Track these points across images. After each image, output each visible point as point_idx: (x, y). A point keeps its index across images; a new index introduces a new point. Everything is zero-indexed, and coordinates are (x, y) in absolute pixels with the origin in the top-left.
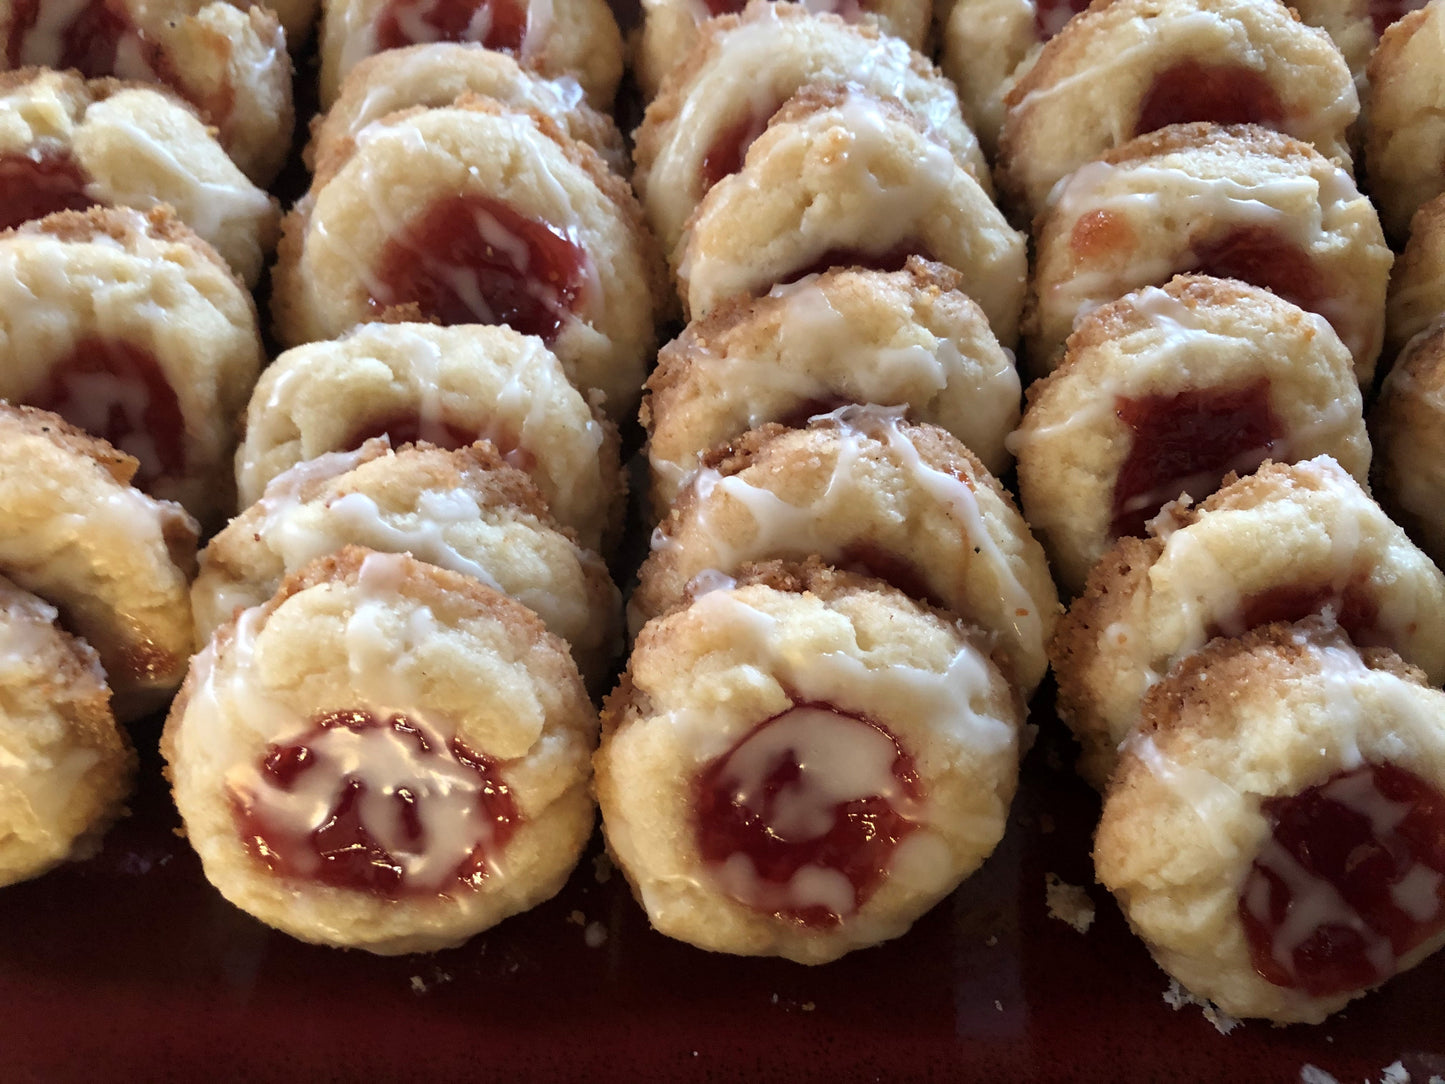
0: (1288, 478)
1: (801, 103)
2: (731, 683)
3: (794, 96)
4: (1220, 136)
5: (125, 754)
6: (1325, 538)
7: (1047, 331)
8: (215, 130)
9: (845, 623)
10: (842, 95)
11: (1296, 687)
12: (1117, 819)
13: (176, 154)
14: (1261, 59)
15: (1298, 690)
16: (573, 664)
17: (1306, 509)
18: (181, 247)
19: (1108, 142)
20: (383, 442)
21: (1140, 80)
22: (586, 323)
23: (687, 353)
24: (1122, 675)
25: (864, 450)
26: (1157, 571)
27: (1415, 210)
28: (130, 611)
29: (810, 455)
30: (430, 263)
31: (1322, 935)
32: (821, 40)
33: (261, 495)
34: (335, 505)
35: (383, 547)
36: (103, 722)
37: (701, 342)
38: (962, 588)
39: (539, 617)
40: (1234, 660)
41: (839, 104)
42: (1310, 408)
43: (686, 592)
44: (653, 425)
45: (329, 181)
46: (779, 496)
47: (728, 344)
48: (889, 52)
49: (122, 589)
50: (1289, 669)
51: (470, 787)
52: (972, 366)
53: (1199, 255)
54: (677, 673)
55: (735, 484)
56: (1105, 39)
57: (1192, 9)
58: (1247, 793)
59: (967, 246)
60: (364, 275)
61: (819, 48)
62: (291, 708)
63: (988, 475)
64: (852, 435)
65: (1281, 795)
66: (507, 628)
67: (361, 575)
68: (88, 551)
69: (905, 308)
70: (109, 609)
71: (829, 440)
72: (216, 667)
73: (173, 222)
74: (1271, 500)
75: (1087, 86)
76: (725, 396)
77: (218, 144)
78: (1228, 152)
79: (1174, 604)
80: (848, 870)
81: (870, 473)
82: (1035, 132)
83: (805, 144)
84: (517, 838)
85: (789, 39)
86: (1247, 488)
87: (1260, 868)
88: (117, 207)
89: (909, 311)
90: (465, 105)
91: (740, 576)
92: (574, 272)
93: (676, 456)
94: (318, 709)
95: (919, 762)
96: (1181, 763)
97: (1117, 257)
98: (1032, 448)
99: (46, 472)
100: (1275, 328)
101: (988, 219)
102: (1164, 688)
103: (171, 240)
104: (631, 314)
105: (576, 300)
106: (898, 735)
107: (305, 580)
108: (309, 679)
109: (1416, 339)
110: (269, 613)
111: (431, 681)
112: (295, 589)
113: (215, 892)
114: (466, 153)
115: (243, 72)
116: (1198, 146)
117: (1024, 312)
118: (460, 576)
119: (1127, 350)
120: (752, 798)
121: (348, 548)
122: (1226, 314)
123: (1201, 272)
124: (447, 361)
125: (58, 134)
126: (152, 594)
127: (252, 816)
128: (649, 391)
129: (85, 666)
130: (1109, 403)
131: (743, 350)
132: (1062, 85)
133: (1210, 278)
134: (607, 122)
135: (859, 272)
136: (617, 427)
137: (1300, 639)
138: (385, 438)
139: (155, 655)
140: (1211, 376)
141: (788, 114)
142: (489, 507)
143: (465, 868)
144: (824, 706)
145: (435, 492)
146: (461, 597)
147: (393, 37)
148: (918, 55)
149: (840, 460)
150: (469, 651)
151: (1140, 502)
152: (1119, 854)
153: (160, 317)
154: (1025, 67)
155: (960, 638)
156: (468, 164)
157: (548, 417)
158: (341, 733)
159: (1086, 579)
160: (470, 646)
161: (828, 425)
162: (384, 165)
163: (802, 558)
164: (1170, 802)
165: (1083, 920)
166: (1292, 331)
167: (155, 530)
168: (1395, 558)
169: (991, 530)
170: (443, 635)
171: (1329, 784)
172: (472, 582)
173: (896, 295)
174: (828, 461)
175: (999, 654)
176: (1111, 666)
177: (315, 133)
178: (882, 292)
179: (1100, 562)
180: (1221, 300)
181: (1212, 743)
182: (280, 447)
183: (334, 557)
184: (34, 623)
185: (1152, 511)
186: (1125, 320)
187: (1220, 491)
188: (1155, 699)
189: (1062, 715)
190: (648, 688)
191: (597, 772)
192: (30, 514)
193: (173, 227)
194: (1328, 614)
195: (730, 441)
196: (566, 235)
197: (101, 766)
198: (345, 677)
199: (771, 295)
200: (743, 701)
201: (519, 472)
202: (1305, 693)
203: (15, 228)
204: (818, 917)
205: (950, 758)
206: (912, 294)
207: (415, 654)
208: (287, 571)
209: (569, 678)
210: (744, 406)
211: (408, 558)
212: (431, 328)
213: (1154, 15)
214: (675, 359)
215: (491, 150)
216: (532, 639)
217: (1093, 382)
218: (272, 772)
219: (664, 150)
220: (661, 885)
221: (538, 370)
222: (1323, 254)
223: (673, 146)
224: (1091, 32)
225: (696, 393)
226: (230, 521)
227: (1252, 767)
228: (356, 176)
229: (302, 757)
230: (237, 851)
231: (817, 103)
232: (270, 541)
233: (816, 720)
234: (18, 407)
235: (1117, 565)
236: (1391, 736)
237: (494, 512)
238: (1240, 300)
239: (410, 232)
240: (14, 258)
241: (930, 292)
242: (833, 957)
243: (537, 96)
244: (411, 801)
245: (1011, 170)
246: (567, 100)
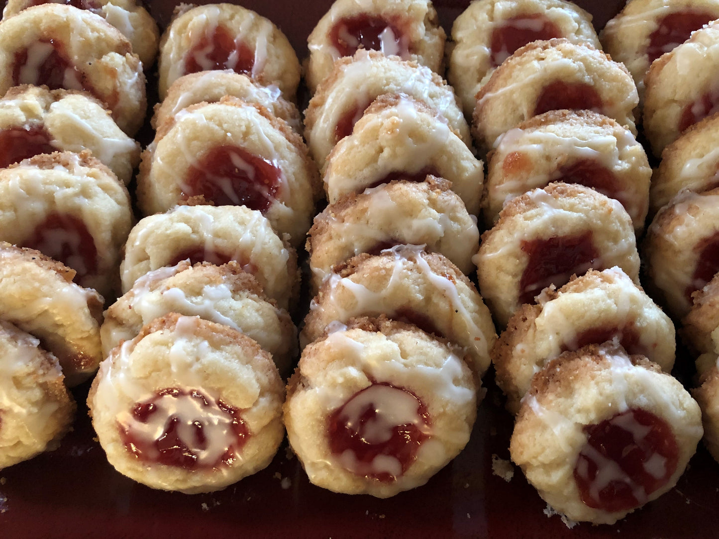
0: (599, 277)
1: (379, 104)
2: (343, 375)
3: (376, 100)
4: (573, 116)
5: (71, 404)
6: (614, 307)
7: (492, 206)
8: (110, 112)
9: (395, 346)
10: (397, 100)
11: (599, 375)
12: (519, 434)
13: (92, 125)
14: (592, 80)
15: (600, 377)
16: (274, 364)
17: (606, 293)
18: (94, 170)
19: (522, 118)
20: (187, 262)
21: (536, 90)
22: (281, 203)
23: (326, 219)
24: (523, 367)
25: (405, 266)
26: (539, 321)
27: (664, 148)
28: (73, 340)
29: (381, 269)
30: (209, 176)
31: (612, 485)
32: (390, 70)
33: (132, 287)
34: (166, 293)
35: (186, 313)
36: (61, 390)
37: (333, 215)
38: (450, 328)
39: (257, 343)
40: (572, 362)
41: (396, 104)
42: (610, 244)
43: (325, 332)
44: (312, 251)
45: (162, 138)
46: (367, 288)
47: (345, 216)
48: (422, 74)
49: (69, 330)
50: (596, 367)
51: (227, 421)
52: (455, 226)
53: (562, 172)
54: (319, 370)
55: (347, 282)
56: (520, 70)
57: (560, 57)
58: (576, 423)
59: (454, 169)
60: (179, 182)
61: (388, 74)
62: (145, 388)
63: (463, 275)
64: (400, 259)
65: (591, 424)
66: (243, 349)
67: (176, 327)
68: (53, 313)
69: (425, 201)
70: (63, 339)
71: (389, 262)
72: (112, 368)
73: (91, 158)
74: (591, 288)
75: (512, 92)
76: (343, 240)
77: (111, 118)
78: (576, 124)
79: (546, 336)
80: (398, 456)
81: (408, 277)
82: (489, 112)
83: (380, 124)
84: (248, 443)
85: (375, 70)
86: (580, 282)
87: (582, 456)
88: (65, 152)
89: (426, 202)
90: (225, 102)
91: (349, 324)
92: (276, 180)
93: (322, 266)
94: (158, 387)
95: (429, 409)
96: (548, 409)
97: (524, 174)
98: (483, 263)
99: (34, 279)
100: (595, 208)
101: (465, 156)
102: (541, 374)
103: (90, 167)
104: (303, 199)
105: (277, 192)
106: (420, 396)
107: (152, 329)
108: (153, 374)
109: (663, 209)
110: (136, 343)
111: (208, 374)
112: (147, 332)
113: (112, 467)
114: (225, 126)
115: (123, 85)
116: (562, 121)
117: (482, 196)
118: (221, 326)
119: (526, 219)
120: (355, 425)
121: (170, 314)
122: (572, 202)
123: (562, 181)
124: (217, 223)
125: (37, 117)
126: (83, 332)
127: (128, 434)
128: (310, 236)
129: (52, 365)
130: (518, 243)
131: (351, 219)
132: (501, 91)
133: (566, 184)
134: (292, 106)
135: (404, 183)
136: (296, 250)
137: (602, 352)
138: (188, 260)
139: (84, 358)
140: (565, 231)
141: (373, 109)
142: (235, 292)
143: (225, 456)
144: (386, 384)
145: (211, 286)
146: (222, 336)
147: (192, 67)
148: (436, 75)
149: (394, 271)
150: (225, 360)
151: (533, 287)
152: (520, 449)
153: (85, 203)
154: (486, 79)
155: (449, 351)
156: (226, 131)
157: (263, 249)
158: (168, 397)
159: (508, 323)
160: (226, 358)
161: (389, 254)
162: (188, 131)
163: (377, 315)
164: (542, 426)
165: (509, 476)
166: (602, 209)
167: (84, 303)
168: (646, 314)
169: (463, 302)
170: (213, 353)
171: (613, 418)
172: (227, 328)
173: (420, 195)
174: (389, 272)
175: (467, 358)
176: (518, 363)
177: (156, 112)
178: (414, 193)
179: (514, 315)
180: (571, 195)
181: (561, 400)
182: (141, 263)
183: (164, 318)
184: (29, 347)
185: (538, 292)
186: (526, 204)
187: (569, 284)
188: (537, 379)
189: (498, 383)
190: (307, 376)
191: (285, 413)
192: (27, 298)
193: (91, 159)
194: (616, 340)
195: (346, 261)
196: (272, 163)
197: (60, 409)
198: (170, 374)
199: (365, 193)
200: (349, 383)
201: (250, 275)
202: (603, 378)
203: (19, 162)
204: (385, 477)
205: (443, 407)
206: (428, 193)
207: (201, 363)
208: (144, 323)
209: (271, 371)
210: (352, 244)
211: (197, 318)
212: (209, 208)
213: (543, 59)
214: (321, 222)
215: (237, 124)
216: (255, 353)
217: (510, 233)
218: (137, 415)
219: (318, 120)
220: (313, 464)
221: (259, 227)
222: (619, 171)
223: (322, 120)
224: (514, 67)
225: (331, 238)
226: (118, 299)
227: (579, 411)
228: (174, 136)
229: (151, 408)
230: (122, 450)
231: (386, 104)
232: (136, 308)
233: (383, 390)
234: (21, 248)
235: (521, 317)
236: (641, 397)
237: (238, 294)
238: (579, 194)
239: (200, 162)
240: (18, 178)
241: (436, 192)
242: (392, 495)
243: (259, 96)
244: (200, 427)
245: (478, 129)
246: (273, 97)
